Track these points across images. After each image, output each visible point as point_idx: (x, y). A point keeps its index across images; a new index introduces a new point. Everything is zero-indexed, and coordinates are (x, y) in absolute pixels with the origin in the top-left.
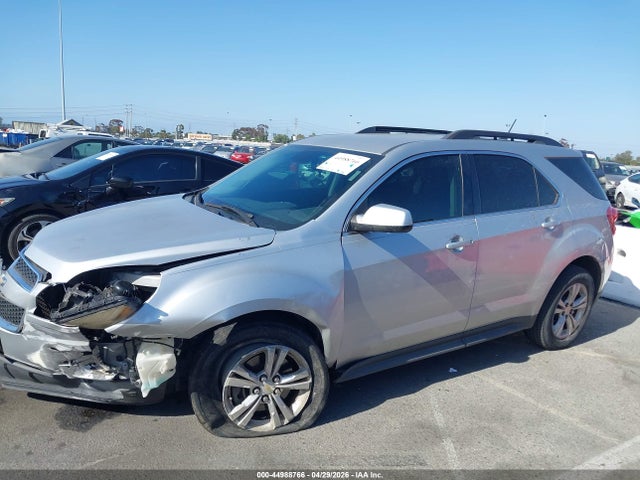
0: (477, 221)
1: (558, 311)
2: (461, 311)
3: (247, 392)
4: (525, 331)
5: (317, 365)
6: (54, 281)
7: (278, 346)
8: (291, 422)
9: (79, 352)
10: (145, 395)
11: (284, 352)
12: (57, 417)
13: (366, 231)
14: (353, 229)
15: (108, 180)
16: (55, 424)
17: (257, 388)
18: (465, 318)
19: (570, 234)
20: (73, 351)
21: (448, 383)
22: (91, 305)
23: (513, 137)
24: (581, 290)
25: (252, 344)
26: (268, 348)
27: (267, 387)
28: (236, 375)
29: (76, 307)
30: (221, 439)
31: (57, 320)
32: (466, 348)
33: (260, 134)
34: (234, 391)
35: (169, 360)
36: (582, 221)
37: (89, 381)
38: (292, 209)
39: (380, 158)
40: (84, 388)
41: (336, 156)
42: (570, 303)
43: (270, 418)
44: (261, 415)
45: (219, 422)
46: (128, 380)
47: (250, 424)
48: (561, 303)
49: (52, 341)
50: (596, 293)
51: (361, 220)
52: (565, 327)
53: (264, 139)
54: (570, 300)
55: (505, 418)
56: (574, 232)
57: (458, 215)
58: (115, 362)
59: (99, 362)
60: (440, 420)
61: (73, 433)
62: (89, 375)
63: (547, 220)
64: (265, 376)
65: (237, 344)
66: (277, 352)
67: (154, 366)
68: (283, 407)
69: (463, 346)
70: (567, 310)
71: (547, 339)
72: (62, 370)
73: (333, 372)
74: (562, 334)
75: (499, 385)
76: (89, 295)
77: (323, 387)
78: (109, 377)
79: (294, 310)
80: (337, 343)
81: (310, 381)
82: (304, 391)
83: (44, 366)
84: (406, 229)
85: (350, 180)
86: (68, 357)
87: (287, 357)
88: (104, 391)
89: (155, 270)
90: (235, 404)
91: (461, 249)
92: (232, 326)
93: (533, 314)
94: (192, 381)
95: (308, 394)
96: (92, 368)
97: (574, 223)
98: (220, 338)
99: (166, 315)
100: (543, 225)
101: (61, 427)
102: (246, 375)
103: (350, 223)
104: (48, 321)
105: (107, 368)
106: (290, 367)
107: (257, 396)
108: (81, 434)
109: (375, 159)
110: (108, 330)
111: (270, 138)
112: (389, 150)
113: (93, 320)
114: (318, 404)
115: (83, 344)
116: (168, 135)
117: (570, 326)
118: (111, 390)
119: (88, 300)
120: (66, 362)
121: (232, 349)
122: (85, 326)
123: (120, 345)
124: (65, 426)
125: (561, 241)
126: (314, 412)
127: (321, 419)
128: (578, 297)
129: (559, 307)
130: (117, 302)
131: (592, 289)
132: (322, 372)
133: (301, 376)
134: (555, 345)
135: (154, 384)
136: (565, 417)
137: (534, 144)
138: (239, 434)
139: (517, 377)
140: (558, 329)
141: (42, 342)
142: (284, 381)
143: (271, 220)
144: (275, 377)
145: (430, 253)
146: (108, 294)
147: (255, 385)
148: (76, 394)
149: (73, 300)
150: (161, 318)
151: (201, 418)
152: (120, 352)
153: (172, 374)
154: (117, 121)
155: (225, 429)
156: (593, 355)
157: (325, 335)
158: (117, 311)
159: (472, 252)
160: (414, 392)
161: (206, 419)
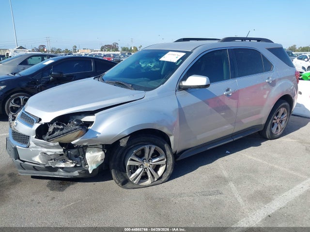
0: (237, 81)
1: (274, 121)
2: (231, 124)
3: (137, 167)
4: (259, 132)
5: (168, 153)
6: (43, 122)
7: (150, 145)
8: (158, 180)
9: (58, 154)
10: (90, 172)
11: (153, 148)
12: (48, 186)
13: (186, 89)
14: (181, 88)
15: (51, 74)
16: (48, 189)
17: (142, 165)
18: (233, 127)
19: (279, 84)
20: (55, 154)
21: (226, 158)
22: (64, 131)
23: (250, 39)
24: (284, 110)
25: (138, 145)
26: (146, 146)
27: (146, 165)
28: (132, 160)
29: (56, 133)
30: (126, 190)
31: (48, 140)
32: (234, 141)
33: (114, 47)
34: (131, 167)
35: (102, 155)
36: (284, 78)
37: (62, 168)
38: (149, 81)
39: (190, 53)
40: (60, 171)
41: (168, 53)
42: (279, 117)
43: (148, 178)
44: (144, 177)
45: (125, 182)
46: (81, 166)
47: (140, 182)
48: (275, 117)
49: (45, 150)
50: (291, 112)
51: (185, 83)
52: (277, 129)
53: (117, 50)
54: (279, 116)
55: (255, 171)
56: (281, 83)
57: (228, 78)
58: (74, 158)
59: (67, 159)
60: (225, 174)
61: (57, 192)
62: (62, 165)
63: (268, 79)
64: (145, 159)
65: (131, 146)
66: (150, 148)
67: (94, 158)
68: (154, 173)
69: (232, 140)
70: (278, 121)
71: (269, 134)
72: (50, 164)
73: (176, 155)
74: (276, 132)
75: (250, 157)
76: (62, 127)
77: (172, 162)
78: (73, 165)
79: (157, 128)
80: (177, 142)
81: (166, 160)
82: (163, 165)
83: (41, 162)
84: (207, 86)
85: (178, 64)
86: (52, 157)
87: (155, 150)
88: (69, 172)
89: (92, 113)
90: (132, 173)
91: (231, 94)
92: (128, 137)
93: (263, 123)
94: (112, 164)
95: (165, 166)
96: (64, 162)
97: (280, 79)
98: (123, 143)
99: (100, 134)
100: (267, 81)
101: (51, 190)
102: (137, 159)
103: (179, 86)
104: (43, 141)
105: (71, 161)
106: (156, 154)
107: (142, 169)
108: (61, 192)
109: (188, 54)
110: (72, 143)
111: (120, 49)
112: (195, 49)
113: (65, 139)
114: (170, 171)
115: (60, 151)
116: (68, 51)
117: (280, 128)
118: (73, 172)
119: (62, 129)
120: (52, 160)
121: (129, 148)
122: (61, 142)
123: (76, 150)
124: (52, 189)
125: (275, 88)
126: (168, 174)
127: (172, 177)
128: (283, 114)
129: (275, 119)
130: (76, 129)
131: (289, 110)
132: (171, 156)
133: (161, 158)
134: (273, 137)
135: (95, 167)
136: (282, 169)
137: (260, 42)
138: (135, 187)
139: (257, 152)
140: (274, 130)
141: (39, 151)
142: (154, 161)
143: (141, 87)
144: (150, 159)
145: (216, 97)
146: (71, 126)
147: (141, 164)
148: (56, 175)
149: (55, 130)
150: (97, 135)
151: (117, 181)
152: (76, 154)
153: (103, 161)
154: (43, 46)
155: (128, 185)
156: (290, 140)
157: (172, 139)
158: (77, 133)
159: (235, 96)
160: (211, 162)
161: (119, 181)
